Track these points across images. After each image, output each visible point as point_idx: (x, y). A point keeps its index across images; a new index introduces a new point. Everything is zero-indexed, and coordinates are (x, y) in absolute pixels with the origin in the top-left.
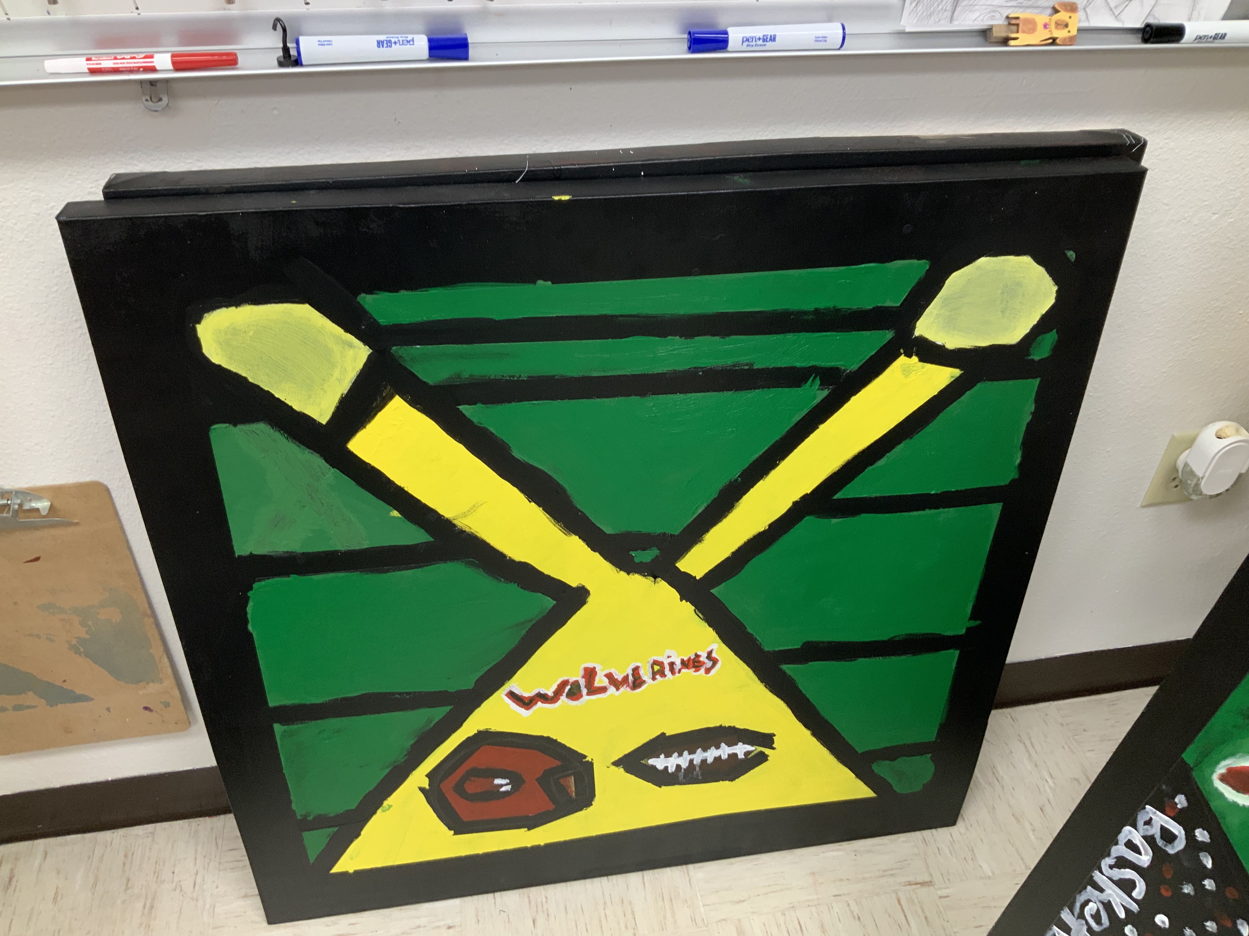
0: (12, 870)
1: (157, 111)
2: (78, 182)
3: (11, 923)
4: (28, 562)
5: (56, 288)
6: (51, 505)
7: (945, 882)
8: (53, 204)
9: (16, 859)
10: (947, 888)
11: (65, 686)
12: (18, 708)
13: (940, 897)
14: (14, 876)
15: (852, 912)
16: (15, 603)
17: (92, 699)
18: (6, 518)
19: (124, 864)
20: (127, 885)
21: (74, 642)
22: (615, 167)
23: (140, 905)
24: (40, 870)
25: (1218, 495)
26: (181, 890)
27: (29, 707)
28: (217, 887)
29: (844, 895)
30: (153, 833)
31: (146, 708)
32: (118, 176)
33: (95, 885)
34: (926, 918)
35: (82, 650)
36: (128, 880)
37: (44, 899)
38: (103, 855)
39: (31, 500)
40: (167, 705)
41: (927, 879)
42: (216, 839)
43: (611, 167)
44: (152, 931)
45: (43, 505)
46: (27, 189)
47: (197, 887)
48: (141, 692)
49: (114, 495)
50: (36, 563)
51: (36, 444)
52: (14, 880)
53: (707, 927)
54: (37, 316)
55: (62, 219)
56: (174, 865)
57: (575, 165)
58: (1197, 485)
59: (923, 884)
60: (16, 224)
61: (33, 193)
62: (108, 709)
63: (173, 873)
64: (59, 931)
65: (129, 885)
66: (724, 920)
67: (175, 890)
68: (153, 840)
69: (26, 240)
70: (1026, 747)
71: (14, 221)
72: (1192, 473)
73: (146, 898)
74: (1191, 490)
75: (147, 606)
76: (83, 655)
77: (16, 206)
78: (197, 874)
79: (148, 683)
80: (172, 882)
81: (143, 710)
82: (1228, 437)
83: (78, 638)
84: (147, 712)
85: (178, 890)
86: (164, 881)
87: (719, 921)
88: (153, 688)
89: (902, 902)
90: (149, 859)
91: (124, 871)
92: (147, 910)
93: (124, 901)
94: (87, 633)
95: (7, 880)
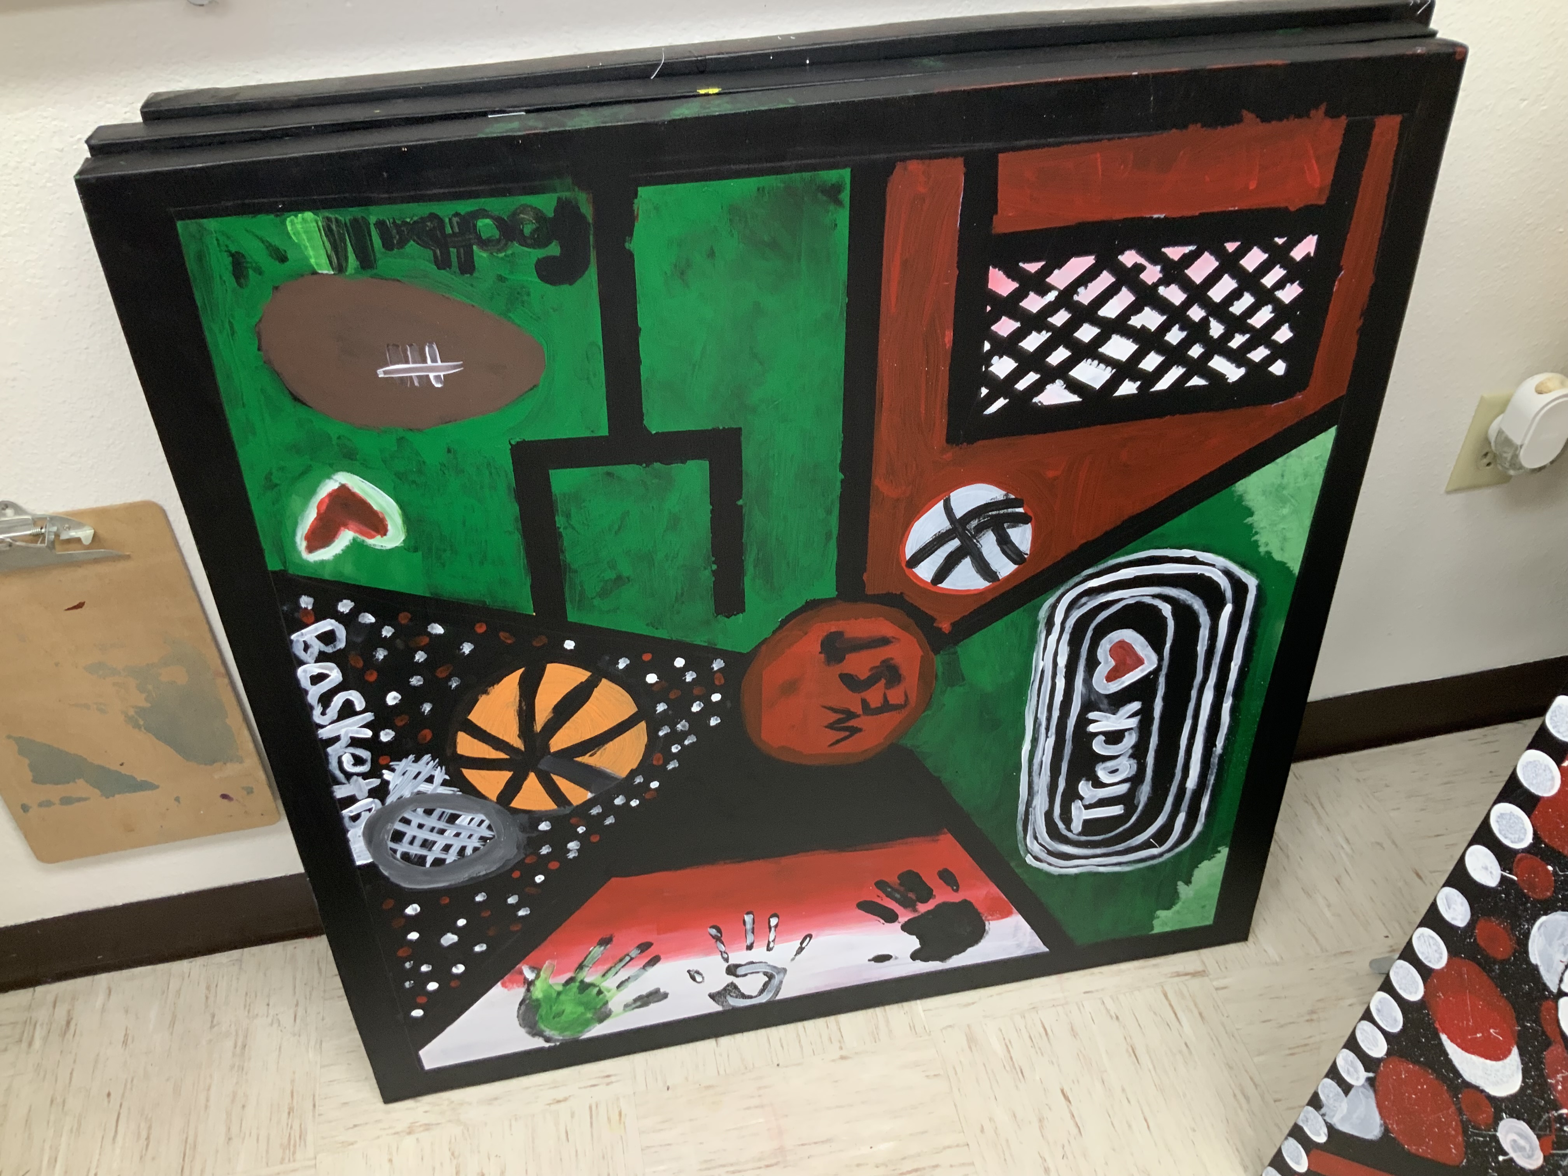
0: (69, 1012)
1: (202, 5)
2: (108, 106)
3: (71, 1073)
4: (69, 609)
6: (95, 534)
7: (1220, 969)
9: (74, 998)
10: (1225, 977)
11: (123, 770)
12: (66, 801)
13: (1217, 989)
14: (72, 1019)
15: (1108, 1011)
16: (57, 664)
17: (157, 787)
18: (40, 549)
19: (207, 998)
20: (212, 1022)
21: (132, 712)
22: (773, 54)
23: (229, 1044)
24: (103, 1009)
25: (1540, 469)
26: (279, 1025)
27: (80, 800)
28: (323, 1019)
29: (1097, 991)
30: (240, 961)
31: (224, 796)
32: (157, 94)
33: (173, 1023)
34: (1200, 1014)
35: (141, 722)
36: (213, 1016)
37: (110, 1043)
38: (180, 989)
39: (69, 528)
40: (250, 791)
41: (1200, 968)
42: (318, 963)
43: (768, 55)
44: (246, 1074)
45: (85, 534)
46: (46, 118)
47: (298, 1021)
48: (216, 777)
49: (171, 518)
50: (79, 610)
51: (73, 455)
52: (73, 1022)
53: (930, 1035)
54: (66, 285)
55: (93, 142)
56: (269, 996)
57: (723, 54)
58: (1515, 456)
59: (1194, 974)
60: (34, 164)
62: (177, 799)
63: (268, 1005)
64: (132, 1081)
65: (215, 1022)
66: (950, 1026)
67: (272, 1024)
68: (240, 968)
69: (49, 184)
70: (1314, 808)
71: (32, 161)
72: (1508, 442)
73: (237, 1034)
74: (1507, 465)
75: (219, 662)
76: (143, 729)
77: (33, 141)
78: (297, 1005)
79: (225, 764)
80: (267, 1016)
81: (220, 800)
82: (1550, 391)
83: (136, 707)
84: (225, 801)
85: (275, 1025)
86: (257, 1015)
87: (944, 1028)
88: (232, 769)
89: (1171, 996)
90: (237, 990)
91: (207, 1006)
92: (238, 1049)
93: (210, 1041)
94: (146, 700)
95: (64, 1023)
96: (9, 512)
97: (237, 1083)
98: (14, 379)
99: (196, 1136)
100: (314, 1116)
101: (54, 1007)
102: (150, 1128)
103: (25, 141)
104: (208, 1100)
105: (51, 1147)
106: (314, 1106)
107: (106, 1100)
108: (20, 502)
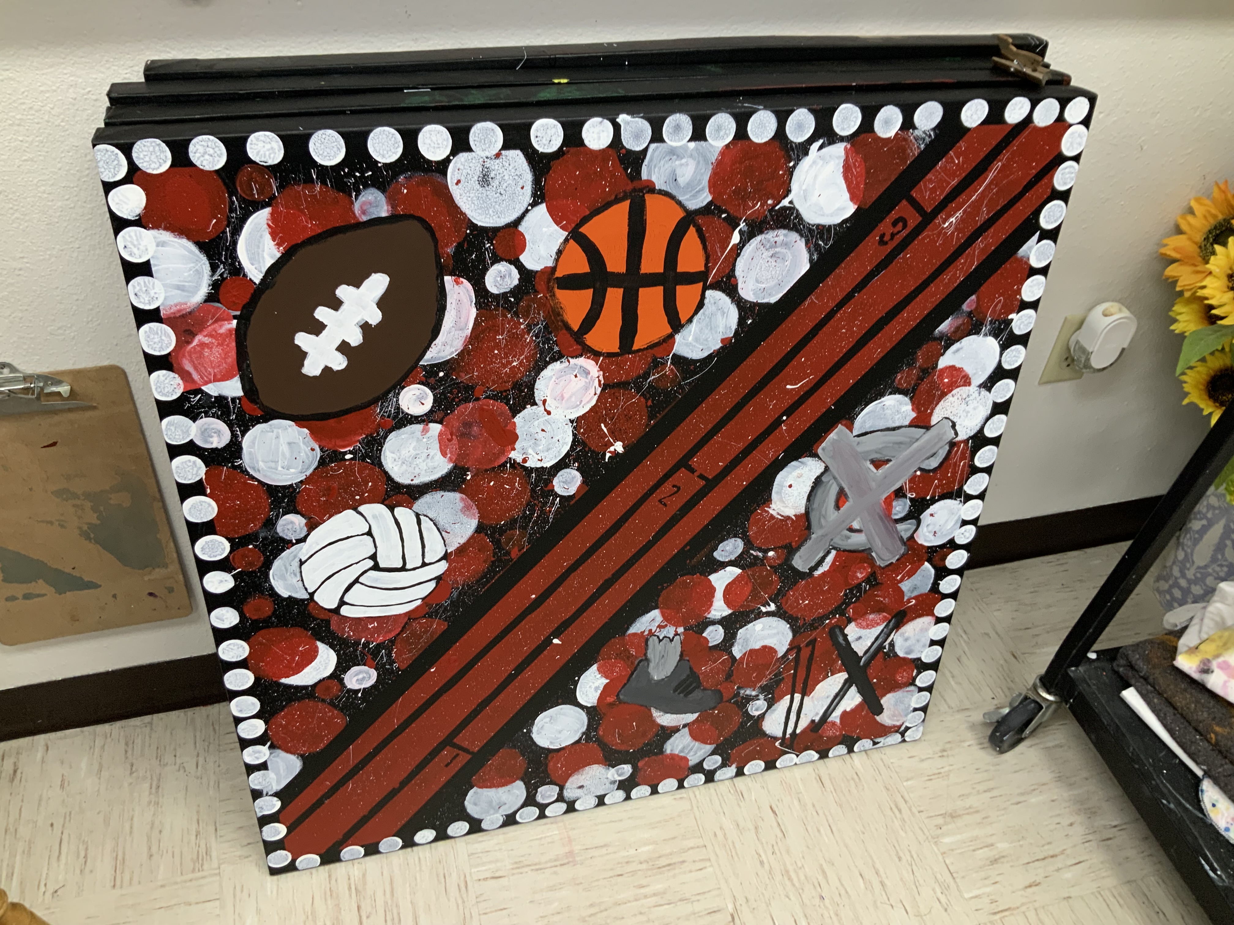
0: (15, 763)
2: (114, 68)
3: (20, 810)
4: (45, 447)
5: (87, 172)
6: (71, 390)
8: (89, 89)
9: (18, 753)
11: (75, 573)
12: (27, 597)
14: (18, 769)
16: (31, 489)
17: (100, 586)
18: (30, 399)
19: (126, 752)
20: (132, 769)
21: (85, 527)
22: (604, 57)
23: (146, 786)
24: (43, 761)
25: (1104, 369)
26: (185, 771)
27: (39, 596)
28: (219, 766)
30: (151, 723)
31: (151, 594)
32: (153, 62)
33: (100, 770)
35: (92, 536)
36: (132, 765)
37: (50, 787)
38: (104, 745)
39: (52, 384)
40: (171, 590)
42: (213, 725)
43: (600, 57)
44: (161, 808)
45: (64, 389)
46: (66, 74)
47: (199, 767)
48: (146, 578)
49: (130, 379)
50: (52, 448)
51: (59, 328)
52: (19, 772)
54: (67, 199)
56: (175, 749)
57: (569, 54)
58: (1088, 360)
60: (52, 109)
61: (72, 78)
62: (114, 596)
63: (175, 756)
64: (70, 813)
65: (134, 770)
67: (179, 770)
68: (152, 729)
69: (63, 124)
71: (51, 106)
72: (1083, 350)
74: (1081, 366)
75: (156, 490)
76: (92, 541)
77: (55, 91)
78: (198, 756)
79: (154, 569)
80: (175, 764)
81: (148, 597)
82: (1112, 315)
83: (89, 524)
84: (152, 598)
85: (182, 771)
86: (167, 764)
88: (158, 573)
90: (150, 746)
91: (127, 758)
92: (154, 790)
93: (131, 784)
94: (98, 518)
95: (12, 772)
96: (6, 371)
97: (154, 815)
98: (20, 269)
99: (124, 854)
100: (216, 837)
101: (3, 759)
102: (87, 849)
103: (48, 91)
104: (131, 828)
105: (8, 865)
106: (216, 830)
107: (50, 828)
108: (15, 364)
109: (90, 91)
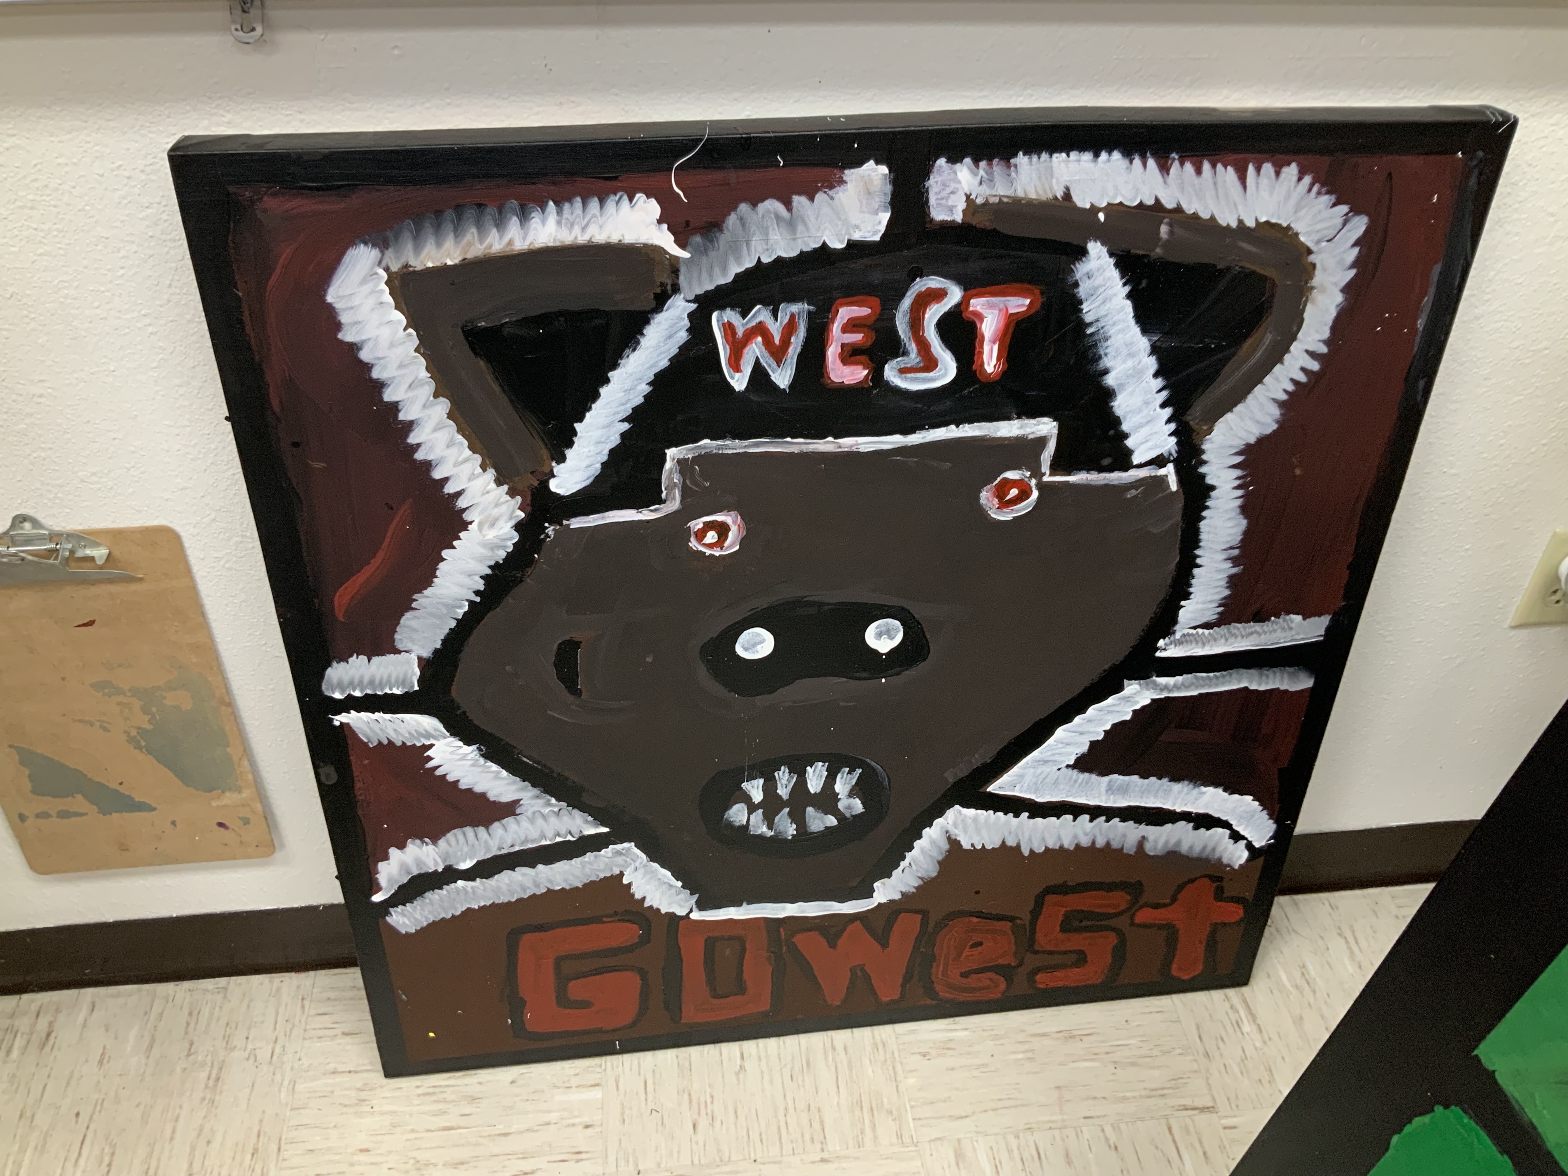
0: (51, 1024)
1: (248, 43)
3: (44, 1087)
4: (79, 626)
5: (122, 272)
6: (109, 554)
7: (1231, 1108)
8: (121, 162)
9: (58, 1011)
10: (1235, 1116)
11: (121, 789)
12: (64, 815)
13: (1225, 1128)
14: (52, 1031)
15: (1107, 1139)
16: (63, 679)
17: (154, 809)
18: (52, 565)
19: (188, 1024)
20: (190, 1050)
21: (134, 733)
22: (821, 135)
23: (204, 1075)
24: (85, 1025)
26: (255, 1061)
27: (77, 814)
28: (300, 1060)
29: (1098, 1117)
30: (225, 989)
31: (221, 825)
33: (151, 1046)
34: (1205, 1153)
35: (143, 744)
36: (192, 1044)
37: (87, 1061)
38: (162, 1013)
39: (85, 547)
40: (246, 821)
41: (1210, 1104)
42: (303, 999)
44: (216, 1108)
45: (99, 553)
46: (89, 142)
47: (275, 1058)
48: (214, 804)
49: (187, 545)
50: (90, 628)
51: (94, 474)
52: (53, 1035)
53: (916, 1146)
54: (97, 308)
56: (249, 1028)
57: (768, 132)
59: (1203, 1110)
60: (73, 187)
61: (97, 148)
62: (174, 823)
63: (247, 1038)
64: (103, 1101)
65: (192, 1050)
66: (939, 1139)
67: (248, 1059)
68: (225, 997)
69: (87, 208)
70: (1347, 942)
71: (73, 184)
73: (212, 1066)
75: (224, 691)
76: (144, 750)
77: (75, 164)
78: (276, 1042)
79: (223, 792)
80: (245, 1050)
81: (217, 827)
83: (139, 728)
84: (222, 830)
85: (252, 1060)
86: (235, 1047)
87: (932, 1140)
88: (230, 798)
89: (1175, 1131)
90: (218, 1020)
91: (186, 1033)
92: (211, 1083)
93: (185, 1070)
94: (150, 722)
95: (44, 1035)
96: (27, 525)
97: (205, 1117)
98: (41, 396)
99: (158, 1168)
100: (277, 1160)
101: (37, 1016)
102: (113, 1154)
103: (67, 164)
104: (174, 1132)
105: (14, 1162)
106: (279, 1149)
107: (74, 1119)
108: (39, 517)
109: (120, 166)
